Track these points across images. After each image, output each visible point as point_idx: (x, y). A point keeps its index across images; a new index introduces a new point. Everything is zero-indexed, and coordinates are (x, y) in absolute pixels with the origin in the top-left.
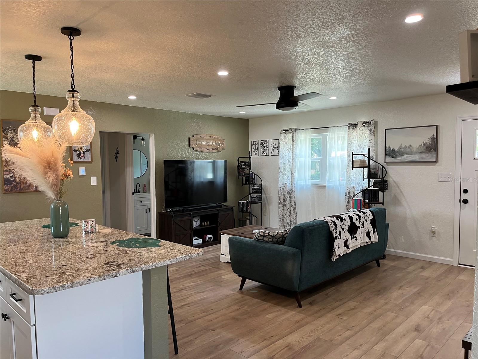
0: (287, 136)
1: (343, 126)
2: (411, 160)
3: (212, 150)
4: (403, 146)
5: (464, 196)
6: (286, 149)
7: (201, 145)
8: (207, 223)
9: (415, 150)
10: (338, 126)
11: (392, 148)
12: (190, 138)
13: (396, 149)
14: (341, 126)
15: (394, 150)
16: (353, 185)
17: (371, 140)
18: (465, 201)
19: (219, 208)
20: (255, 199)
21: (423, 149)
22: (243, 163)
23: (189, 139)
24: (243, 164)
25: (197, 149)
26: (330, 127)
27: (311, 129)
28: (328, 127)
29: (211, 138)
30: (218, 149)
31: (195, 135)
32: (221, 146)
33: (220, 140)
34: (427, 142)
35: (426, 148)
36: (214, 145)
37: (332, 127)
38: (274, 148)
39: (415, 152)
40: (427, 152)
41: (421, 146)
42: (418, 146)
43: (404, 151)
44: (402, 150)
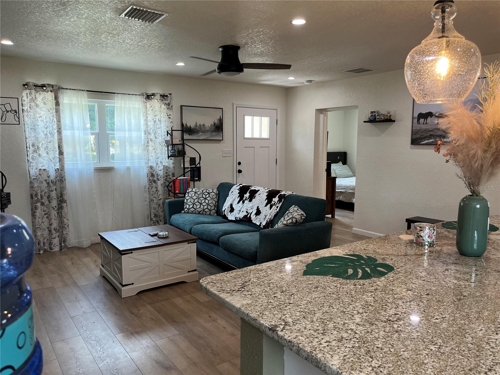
0: (38, 95)
1: (136, 95)
2: (205, 138)
4: (198, 125)
5: (239, 168)
6: (38, 116)
9: (208, 129)
10: (129, 94)
11: (188, 126)
13: (192, 127)
14: (133, 95)
15: (191, 128)
16: (150, 165)
17: (170, 115)
18: (240, 171)
21: (213, 128)
26: (117, 93)
27: (87, 91)
28: (115, 93)
34: (216, 122)
35: (216, 128)
37: (121, 94)
38: (8, 112)
39: (208, 131)
40: (217, 131)
41: (212, 125)
42: (210, 125)
43: (199, 129)
44: (198, 128)
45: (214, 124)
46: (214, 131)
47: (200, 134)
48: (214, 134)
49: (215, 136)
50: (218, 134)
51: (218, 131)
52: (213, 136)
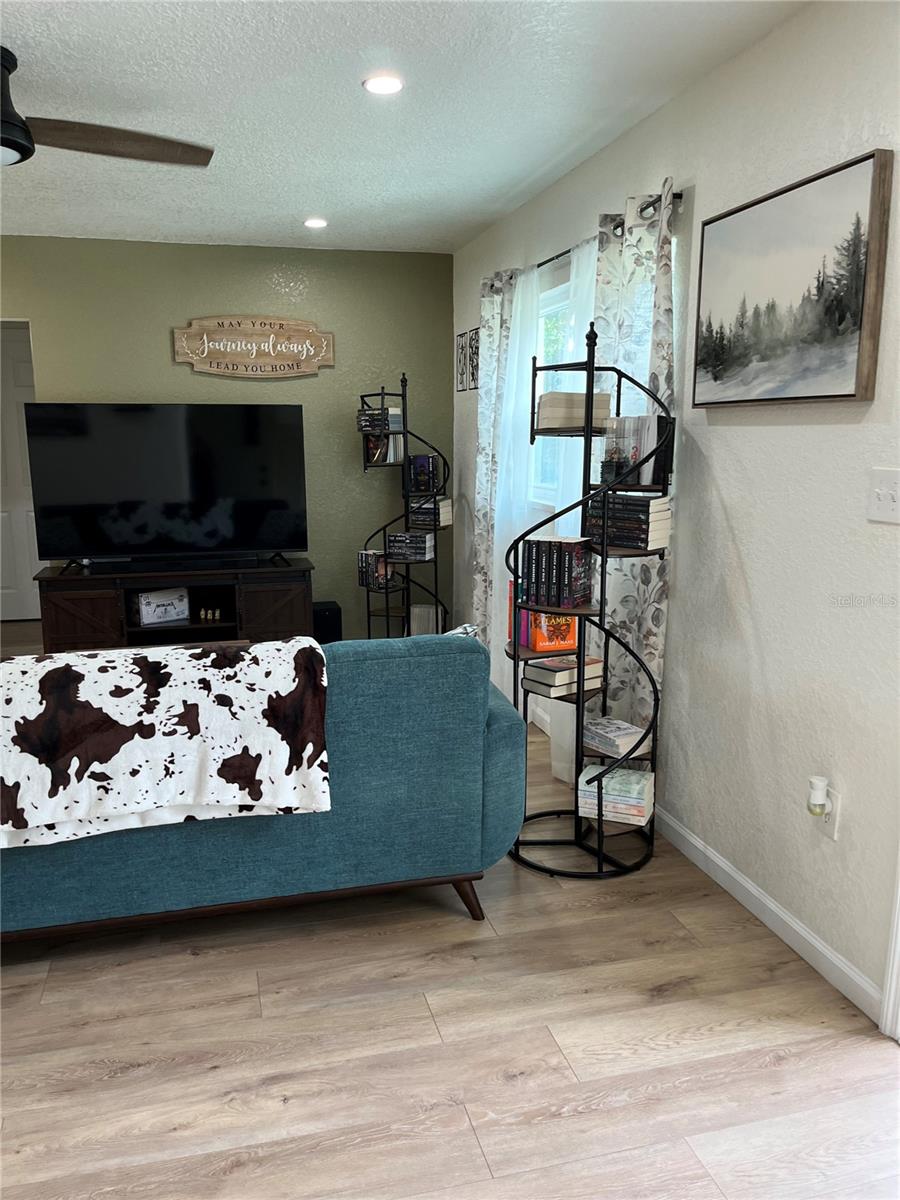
2: (766, 392)
3: (274, 368)
4: (751, 311)
7: (224, 354)
8: (214, 614)
11: (715, 327)
12: (175, 331)
13: (727, 332)
15: (722, 337)
19: (242, 571)
20: (400, 548)
21: (812, 319)
22: (367, 415)
23: (172, 333)
24: (366, 421)
25: (206, 368)
26: (574, 249)
27: (538, 266)
28: (569, 251)
29: (268, 327)
30: (303, 365)
31: (194, 322)
32: (316, 355)
33: (308, 335)
34: (830, 272)
35: (827, 311)
36: (280, 355)
39: (784, 344)
40: (828, 332)
41: (806, 299)
42: (797, 303)
43: (752, 341)
44: (746, 333)
45: (820, 288)
46: (817, 338)
47: (755, 365)
48: (815, 356)
49: (819, 370)
50: (835, 351)
51: (836, 333)
52: (805, 373)
